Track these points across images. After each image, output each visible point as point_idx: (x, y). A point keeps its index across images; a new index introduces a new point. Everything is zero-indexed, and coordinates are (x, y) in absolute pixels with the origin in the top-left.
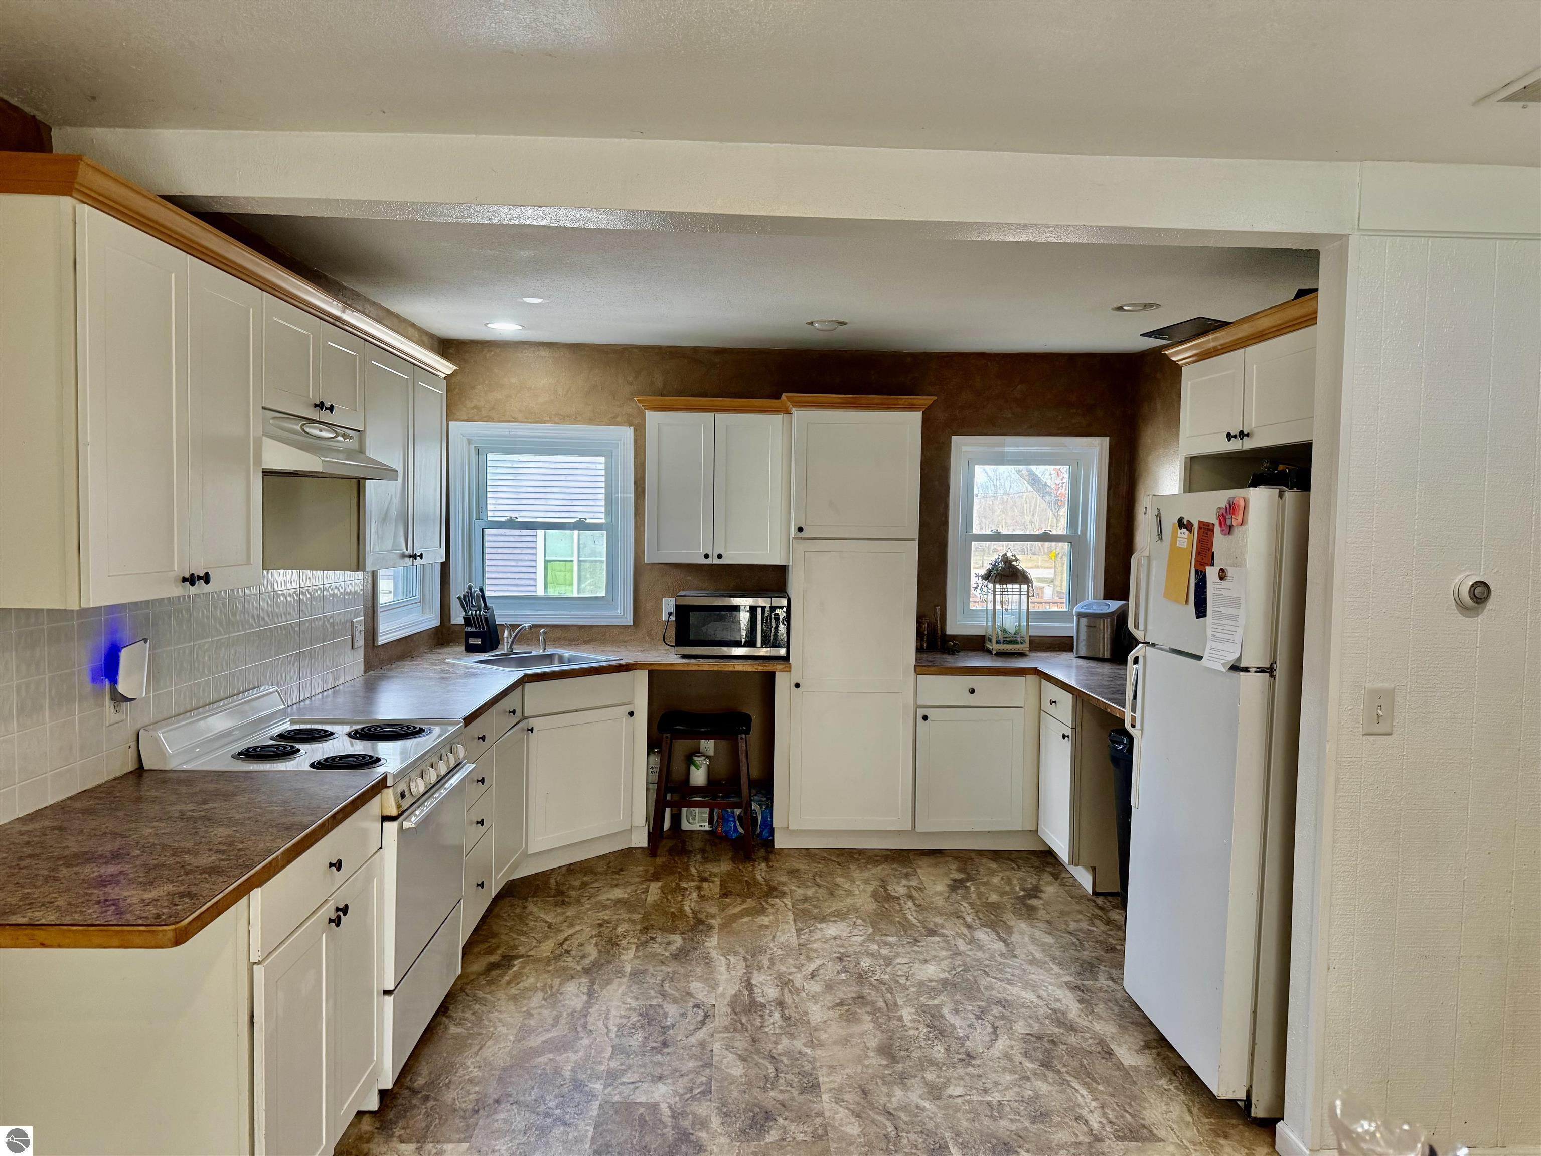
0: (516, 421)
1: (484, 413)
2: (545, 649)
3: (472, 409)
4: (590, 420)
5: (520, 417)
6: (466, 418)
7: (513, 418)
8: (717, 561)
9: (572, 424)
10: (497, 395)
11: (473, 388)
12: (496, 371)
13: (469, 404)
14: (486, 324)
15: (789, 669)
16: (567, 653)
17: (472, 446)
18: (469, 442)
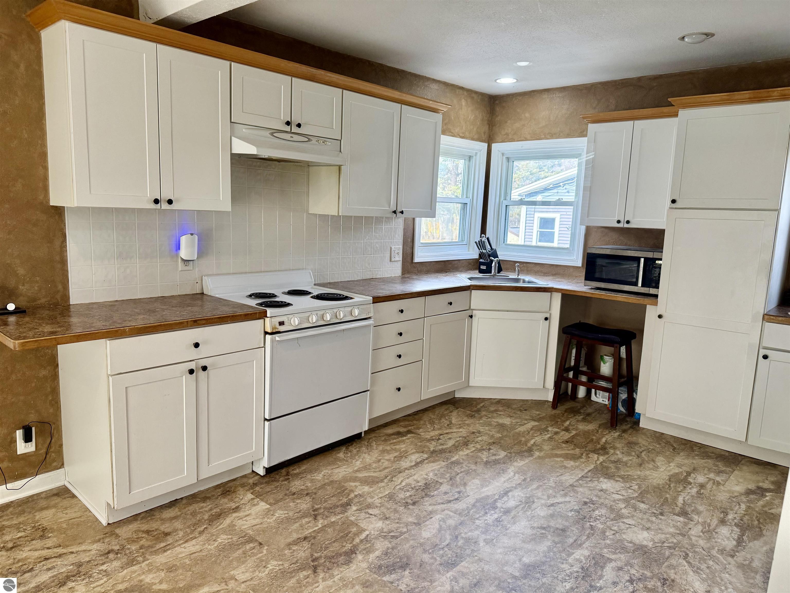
0: (526, 140)
1: (510, 137)
2: (518, 275)
3: (505, 135)
4: (568, 135)
5: (528, 137)
6: (501, 141)
7: (525, 138)
8: (626, 226)
9: (556, 138)
10: (517, 125)
11: (506, 122)
12: (518, 110)
13: (503, 132)
14: (496, 80)
15: (656, 304)
16: (527, 278)
17: (504, 157)
18: (503, 154)
